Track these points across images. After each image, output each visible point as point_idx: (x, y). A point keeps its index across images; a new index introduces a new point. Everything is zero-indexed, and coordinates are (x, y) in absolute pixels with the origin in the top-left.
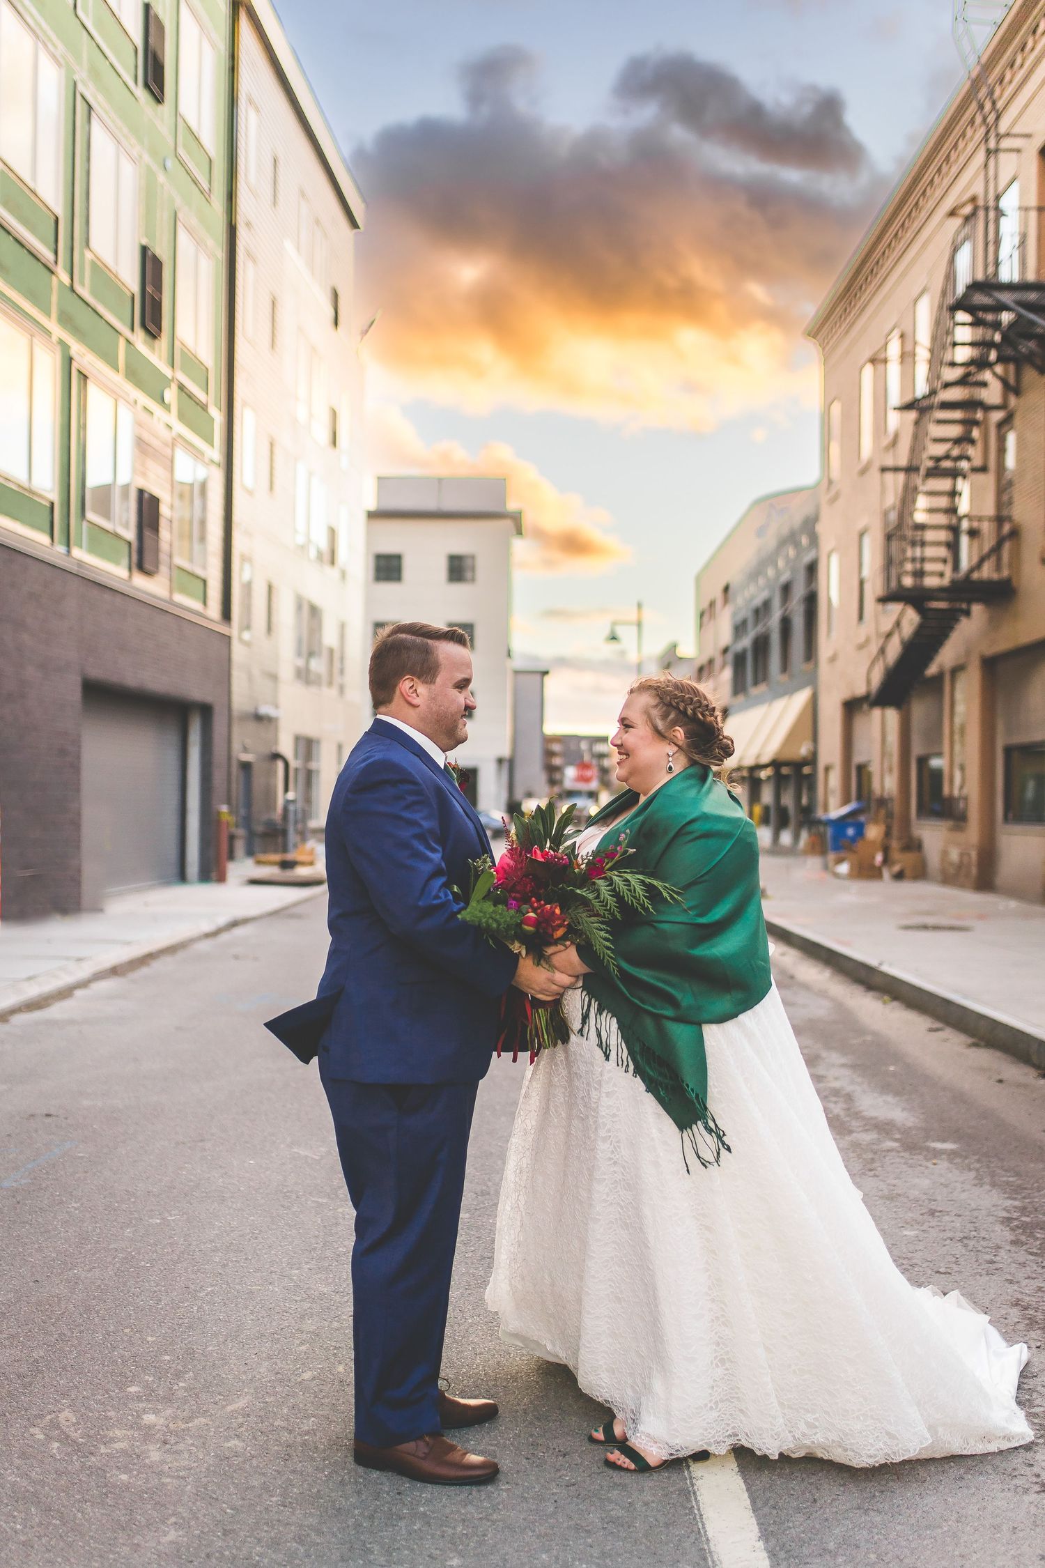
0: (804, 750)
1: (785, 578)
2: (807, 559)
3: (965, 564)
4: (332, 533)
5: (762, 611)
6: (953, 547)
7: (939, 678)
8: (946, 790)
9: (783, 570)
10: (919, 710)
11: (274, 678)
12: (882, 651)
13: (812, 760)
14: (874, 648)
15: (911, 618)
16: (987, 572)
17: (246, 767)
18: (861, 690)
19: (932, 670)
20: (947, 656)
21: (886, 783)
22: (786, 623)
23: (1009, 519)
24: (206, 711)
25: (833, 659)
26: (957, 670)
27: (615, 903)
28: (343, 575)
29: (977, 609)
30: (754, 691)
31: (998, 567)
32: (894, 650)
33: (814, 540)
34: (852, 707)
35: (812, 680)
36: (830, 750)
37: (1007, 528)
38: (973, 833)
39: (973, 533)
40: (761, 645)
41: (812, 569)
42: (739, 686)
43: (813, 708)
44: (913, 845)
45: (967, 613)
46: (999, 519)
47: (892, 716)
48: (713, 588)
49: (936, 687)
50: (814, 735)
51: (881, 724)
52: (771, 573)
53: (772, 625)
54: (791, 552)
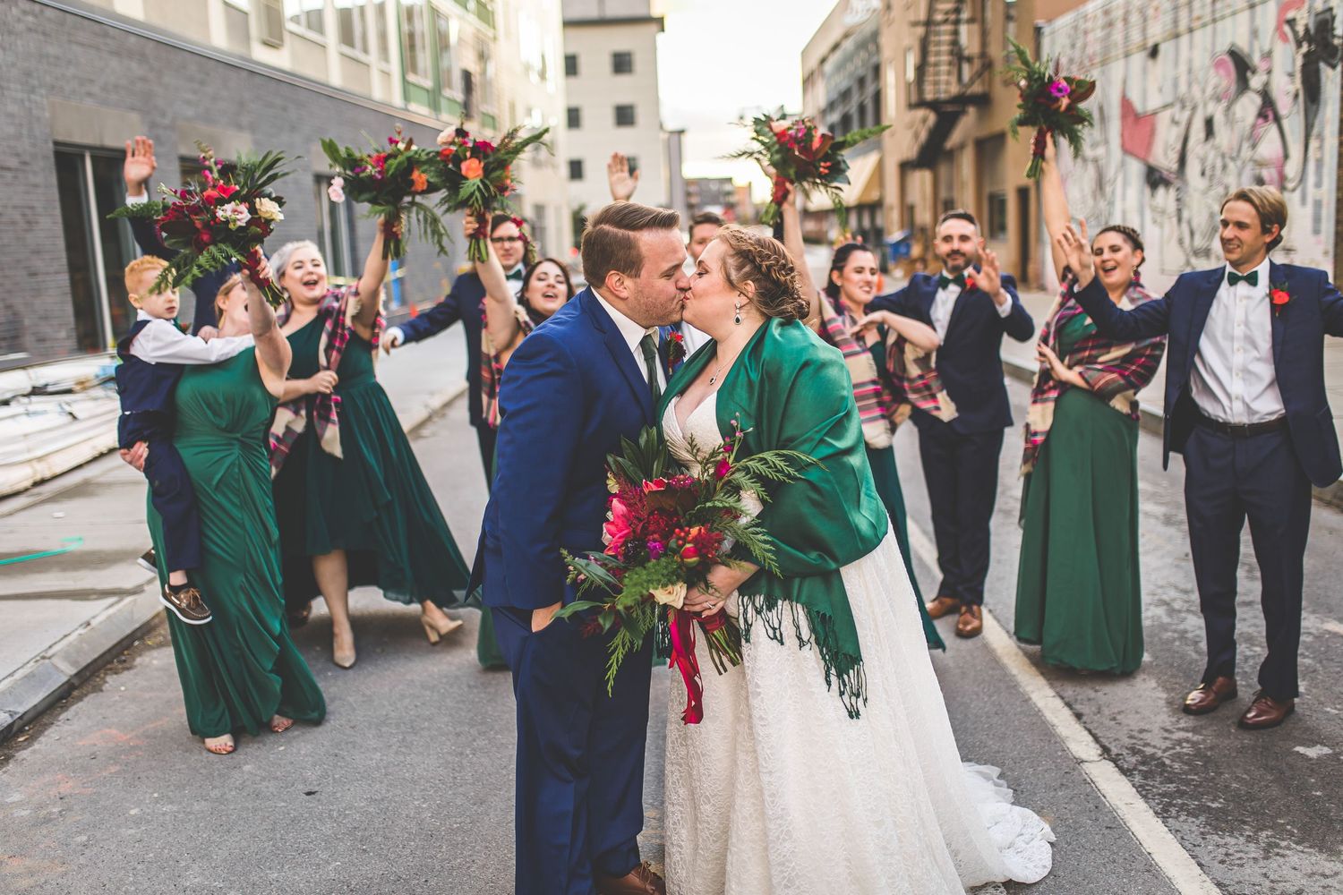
0: (875, 196)
1: (861, 72)
2: (874, 60)
5: (846, 95)
6: (959, 67)
7: (952, 151)
9: (858, 66)
10: (943, 170)
12: (917, 136)
13: (881, 201)
15: (931, 118)
16: (977, 88)
18: (907, 156)
19: (949, 144)
20: (956, 137)
21: (925, 216)
22: (862, 109)
23: (988, 55)
25: (891, 134)
26: (962, 146)
29: (972, 110)
31: (981, 84)
32: (923, 136)
33: (878, 48)
34: (905, 167)
35: (878, 146)
36: (892, 197)
37: (986, 61)
39: (970, 60)
40: (845, 121)
43: (880, 168)
45: (965, 113)
47: (927, 175)
48: (813, 62)
49: (951, 156)
50: (881, 184)
51: (921, 181)
52: (850, 67)
53: (853, 108)
54: (863, 54)
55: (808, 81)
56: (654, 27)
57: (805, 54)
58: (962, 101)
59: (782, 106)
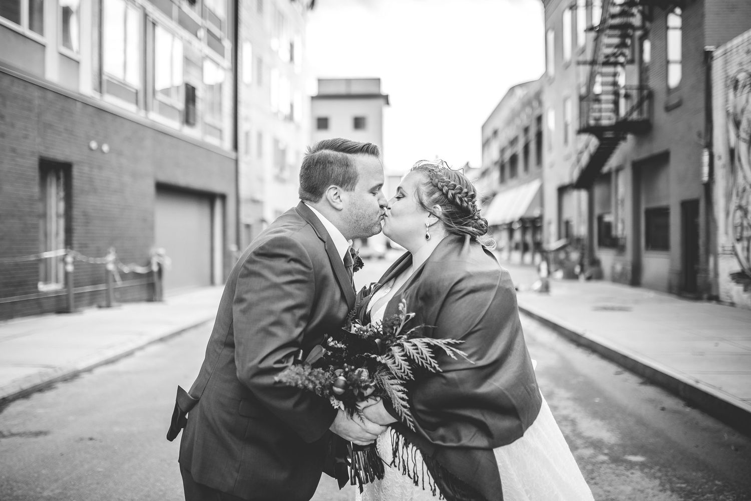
0: (536, 213)
1: (525, 124)
2: (537, 113)
3: (623, 111)
4: (292, 106)
5: (513, 142)
6: (616, 103)
7: (609, 175)
8: (614, 233)
9: (525, 119)
10: (599, 191)
11: (261, 180)
12: (579, 161)
13: (541, 218)
14: (574, 158)
15: (593, 142)
16: (635, 116)
17: (248, 226)
18: (566, 180)
19: (605, 169)
20: (613, 162)
21: (581, 229)
22: (526, 149)
23: (647, 87)
24: (223, 197)
25: (552, 166)
26: (619, 169)
27: (409, 366)
28: (298, 127)
29: (630, 137)
30: (511, 182)
31: (641, 113)
32: (585, 159)
33: (540, 103)
34: (562, 190)
35: (540, 176)
36: (550, 214)
37: (645, 92)
38: (629, 256)
39: (627, 96)
40: (514, 159)
41: (539, 119)
42: (502, 180)
43: (541, 192)
44: (595, 263)
45: (624, 139)
46: (641, 87)
47: (583, 195)
48: (489, 132)
49: (607, 179)
50: (542, 205)
51: (578, 201)
52: (518, 122)
53: (519, 148)
54: (528, 110)
55: (486, 144)
56: (381, 102)
57: (483, 127)
58: (622, 128)
59: (467, 164)
